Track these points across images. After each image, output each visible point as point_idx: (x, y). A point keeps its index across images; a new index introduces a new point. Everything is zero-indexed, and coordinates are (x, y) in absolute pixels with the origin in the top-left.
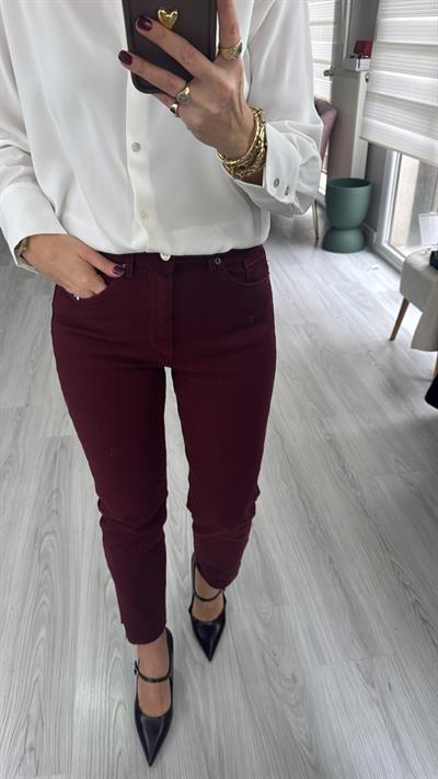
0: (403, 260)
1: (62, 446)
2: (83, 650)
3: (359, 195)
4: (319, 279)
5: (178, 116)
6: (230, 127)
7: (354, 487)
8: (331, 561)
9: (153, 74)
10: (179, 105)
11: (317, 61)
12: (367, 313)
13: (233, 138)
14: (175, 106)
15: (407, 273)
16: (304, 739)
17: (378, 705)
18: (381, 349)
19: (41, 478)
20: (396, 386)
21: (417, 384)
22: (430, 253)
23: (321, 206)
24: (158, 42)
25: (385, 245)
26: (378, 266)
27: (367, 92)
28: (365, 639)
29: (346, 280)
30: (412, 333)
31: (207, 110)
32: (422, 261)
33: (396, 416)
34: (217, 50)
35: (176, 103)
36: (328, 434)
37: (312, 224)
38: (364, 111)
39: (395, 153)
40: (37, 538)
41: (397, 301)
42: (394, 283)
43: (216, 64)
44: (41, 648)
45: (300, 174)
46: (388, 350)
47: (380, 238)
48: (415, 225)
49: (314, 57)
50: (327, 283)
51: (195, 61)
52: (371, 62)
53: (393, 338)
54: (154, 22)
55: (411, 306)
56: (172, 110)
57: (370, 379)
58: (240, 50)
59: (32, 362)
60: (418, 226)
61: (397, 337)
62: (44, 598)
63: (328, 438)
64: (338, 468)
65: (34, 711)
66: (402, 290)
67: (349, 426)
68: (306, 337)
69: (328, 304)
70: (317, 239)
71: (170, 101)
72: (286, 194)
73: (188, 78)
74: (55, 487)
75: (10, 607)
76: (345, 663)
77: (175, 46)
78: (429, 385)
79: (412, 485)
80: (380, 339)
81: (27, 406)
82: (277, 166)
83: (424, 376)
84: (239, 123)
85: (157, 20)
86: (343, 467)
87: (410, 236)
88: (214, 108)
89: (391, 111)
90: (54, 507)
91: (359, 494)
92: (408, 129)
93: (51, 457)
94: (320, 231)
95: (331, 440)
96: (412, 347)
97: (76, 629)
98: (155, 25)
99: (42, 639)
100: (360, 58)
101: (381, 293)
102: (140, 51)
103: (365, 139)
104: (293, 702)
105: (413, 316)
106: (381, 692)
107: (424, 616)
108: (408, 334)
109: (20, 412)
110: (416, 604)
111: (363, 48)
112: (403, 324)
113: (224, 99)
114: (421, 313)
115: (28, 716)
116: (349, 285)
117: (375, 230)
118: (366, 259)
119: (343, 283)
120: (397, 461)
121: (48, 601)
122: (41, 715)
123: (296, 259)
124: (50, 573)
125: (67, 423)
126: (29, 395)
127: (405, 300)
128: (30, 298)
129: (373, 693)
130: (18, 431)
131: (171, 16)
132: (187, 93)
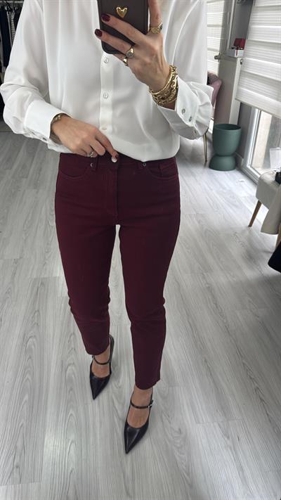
0: (259, 176)
1: (42, 283)
3: (234, 135)
4: (206, 187)
5: (127, 65)
6: (156, 72)
7: (222, 317)
8: (206, 361)
9: (113, 41)
10: (128, 59)
12: (235, 209)
14: (126, 60)
15: (260, 184)
16: (185, 468)
17: (231, 449)
18: (243, 232)
19: (28, 303)
20: (251, 256)
21: (264, 254)
22: (275, 173)
23: (209, 141)
25: (249, 167)
26: (243, 180)
27: (241, 71)
28: (224, 409)
29: (224, 188)
30: (262, 223)
31: (144, 61)
32: (270, 178)
33: (250, 274)
34: (149, 28)
35: (127, 57)
36: (208, 284)
37: (204, 151)
38: (239, 82)
39: (257, 110)
40: (25, 339)
41: (254, 203)
42: (253, 191)
43: (148, 36)
44: (25, 407)
45: (199, 110)
46: (248, 232)
47: (245, 162)
48: (267, 155)
50: (211, 190)
51: (137, 35)
52: (244, 52)
53: (250, 225)
54: (111, 16)
55: (262, 205)
56: (124, 62)
57: (236, 250)
58: (161, 28)
59: (25, 231)
60: (269, 156)
61: (253, 225)
62: (28, 376)
63: (207, 286)
64: (213, 305)
65: (19, 444)
66: (257, 196)
67: (221, 279)
68: (196, 222)
69: (211, 202)
70: (206, 161)
71: (123, 57)
72: (190, 121)
73: (133, 44)
74: (37, 309)
75: (6, 381)
76: (212, 425)
78: (271, 255)
79: (258, 317)
80: (243, 226)
81: (21, 258)
82: (184, 101)
83: (268, 249)
86: (216, 304)
87: (264, 163)
88: (147, 60)
89: (255, 83)
90: (36, 321)
91: (225, 321)
92: (266, 95)
93: (35, 289)
94: (208, 156)
95: (209, 287)
96: (262, 231)
97: (47, 391)
98: (112, 18)
99: (26, 401)
100: (237, 49)
101: (245, 197)
103: (239, 100)
104: (178, 445)
105: (264, 212)
106: (233, 442)
107: (263, 398)
108: (260, 223)
109: (16, 261)
110: (257, 389)
111: (240, 43)
112: (257, 217)
113: (153, 55)
114: (268, 210)
115: (16, 447)
116: (225, 191)
117: (243, 157)
118: (236, 175)
119: (221, 189)
120: (250, 302)
121: (30, 379)
122: (24, 447)
123: (192, 173)
124: (32, 360)
125: (46, 269)
126: (23, 251)
127: (259, 202)
128: (24, 191)
129: (228, 442)
130: (15, 274)
131: (123, 11)
132: (132, 52)
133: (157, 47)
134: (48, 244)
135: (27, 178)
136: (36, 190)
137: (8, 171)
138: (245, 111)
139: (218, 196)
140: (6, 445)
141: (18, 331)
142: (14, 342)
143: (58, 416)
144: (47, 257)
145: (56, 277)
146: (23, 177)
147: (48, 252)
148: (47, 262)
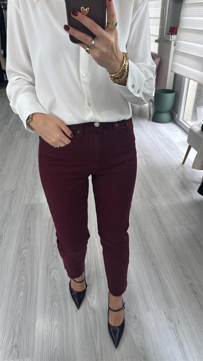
0: (189, 127)
1: (32, 208)
2: (40, 301)
3: (170, 97)
4: (150, 135)
5: (89, 53)
6: (112, 59)
7: (165, 231)
8: (153, 264)
9: (79, 35)
10: (89, 48)
11: (152, 35)
12: (172, 151)
13: (113, 63)
14: (88, 49)
15: (191, 133)
16: (140, 345)
17: (173, 330)
18: (178, 168)
19: (22, 223)
20: (184, 185)
21: (194, 184)
22: (201, 125)
23: (152, 101)
24: (81, 21)
25: (181, 120)
26: (177, 129)
27: (175, 50)
28: (168, 300)
29: (163, 136)
30: (193, 162)
31: (102, 51)
32: (198, 129)
33: (184, 199)
34: (106, 25)
35: (89, 47)
36: (153, 206)
37: (148, 109)
38: (173, 59)
39: (187, 79)
40: (20, 250)
41: (186, 146)
42: (185, 138)
43: (106, 31)
44: (21, 300)
45: (145, 85)
46: (181, 168)
47: (179, 117)
49: (151, 33)
50: (154, 137)
51: (97, 29)
52: (177, 37)
53: (183, 163)
54: (79, 12)
55: (192, 149)
56: (87, 51)
57: (173, 182)
58: (116, 25)
59: (19, 169)
60: (196, 112)
61: (185, 163)
62: (23, 277)
63: (153, 208)
64: (158, 222)
65: (17, 329)
66: (189, 141)
67: (163, 203)
68: (144, 162)
69: (154, 146)
70: (150, 116)
71: (86, 47)
72: (138, 93)
73: (94, 37)
74: (28, 227)
75: (7, 281)
76: (159, 311)
77: (88, 23)
78: (200, 185)
79: (191, 231)
80: (177, 163)
81: (16, 189)
82: (134, 79)
83: (197, 180)
84: (116, 57)
85: (80, 11)
86: (160, 221)
87: (192, 117)
88: (105, 50)
89: (185, 59)
90: (28, 236)
91: (167, 234)
92: (193, 68)
93: (27, 213)
95: (154, 209)
96: (193, 167)
97: (37, 292)
98: (79, 14)
99: (21, 296)
100: (172, 35)
101: (179, 142)
102: (73, 25)
103: (173, 72)
104: (135, 328)
105: (193, 153)
106: (175, 325)
107: (196, 291)
108: (191, 162)
109: (13, 192)
110: (191, 284)
111: (173, 30)
112: (188, 157)
113: (109, 46)
114: (197, 152)
115: (14, 331)
116: (164, 138)
117: (177, 113)
118: (172, 126)
119: (161, 137)
120: (184, 219)
121: (24, 279)
122: (20, 331)
123: (140, 125)
124: (26, 266)
125: (35, 197)
126: (17, 184)
127: (189, 146)
128: (18, 140)
129: (171, 325)
130: (12, 202)
131: (86, 10)
132: (93, 43)
133: (113, 39)
134: (36, 179)
135: (20, 130)
136: (26, 139)
137: (6, 126)
138: (178, 79)
139: (159, 142)
140: (7, 330)
141: (14, 244)
142: (12, 252)
143: (45, 307)
144: (35, 189)
145: (42, 204)
146: (16, 130)
147: (35, 185)
148: (35, 192)
